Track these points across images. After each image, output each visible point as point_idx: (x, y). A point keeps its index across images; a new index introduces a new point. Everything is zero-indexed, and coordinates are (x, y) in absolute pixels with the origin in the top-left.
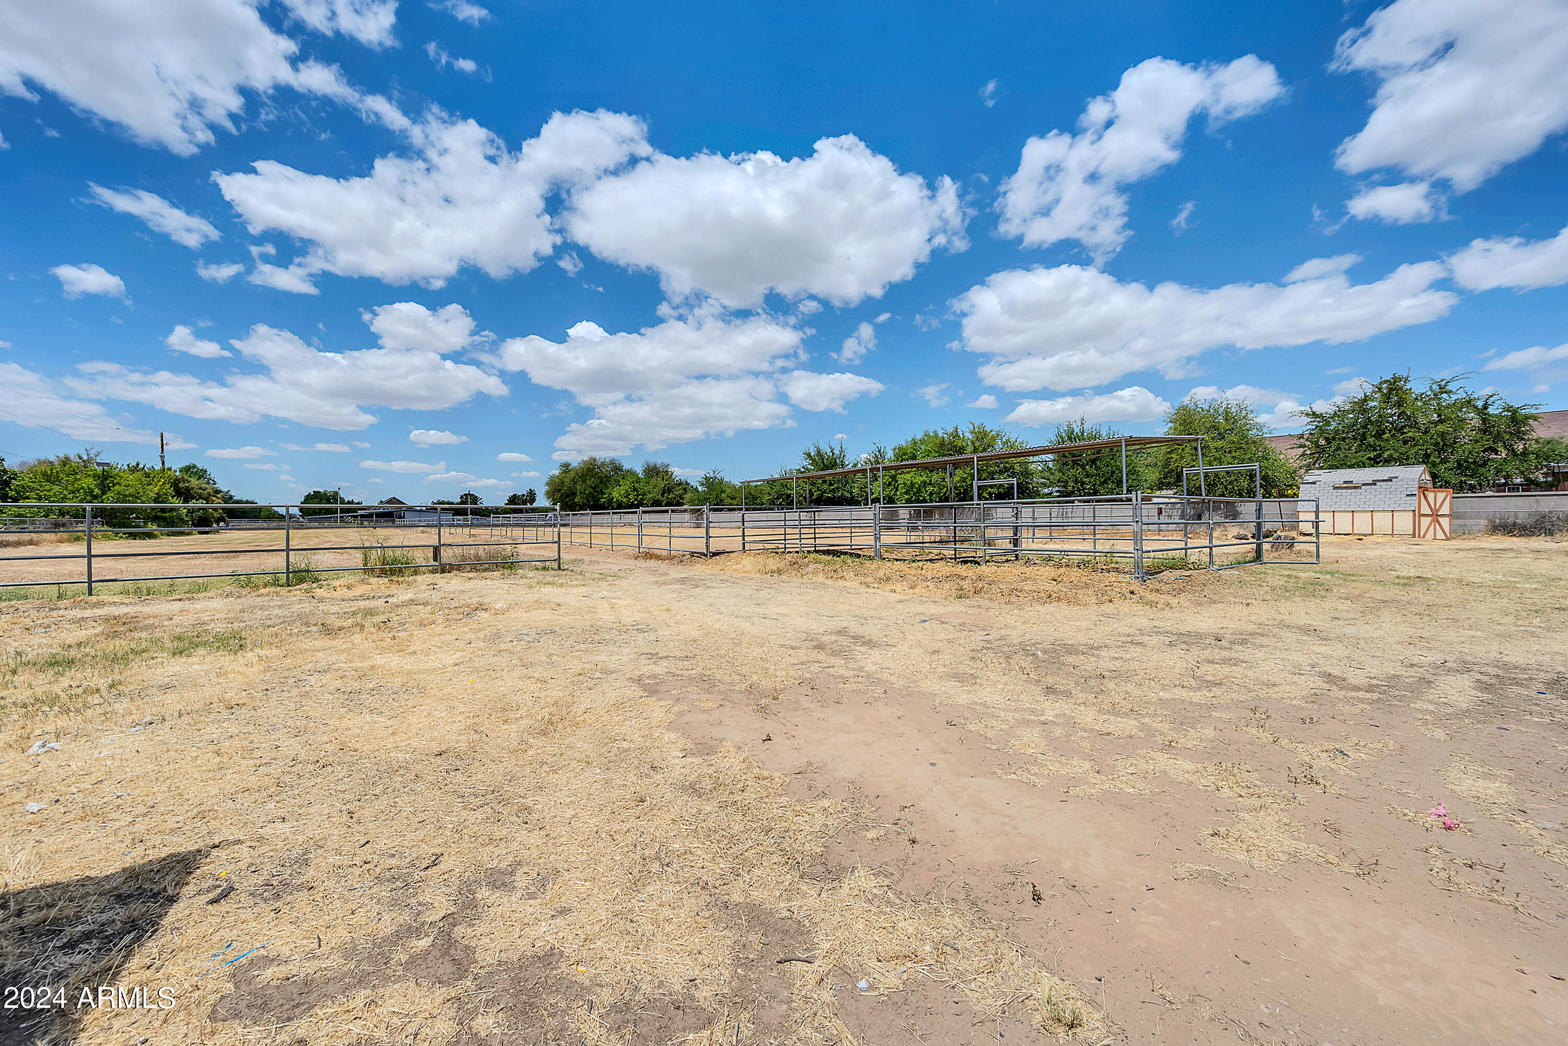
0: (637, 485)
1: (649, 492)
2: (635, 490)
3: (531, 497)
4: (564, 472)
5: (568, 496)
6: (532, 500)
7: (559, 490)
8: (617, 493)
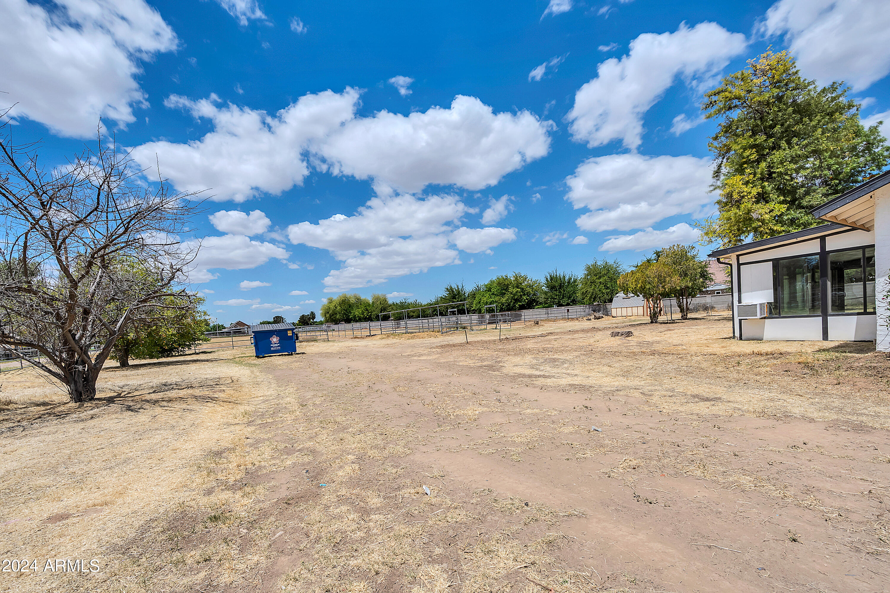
0: (368, 307)
1: (374, 311)
2: (367, 310)
3: (313, 316)
4: (330, 303)
5: (333, 315)
6: (314, 318)
7: (328, 313)
8: (357, 312)
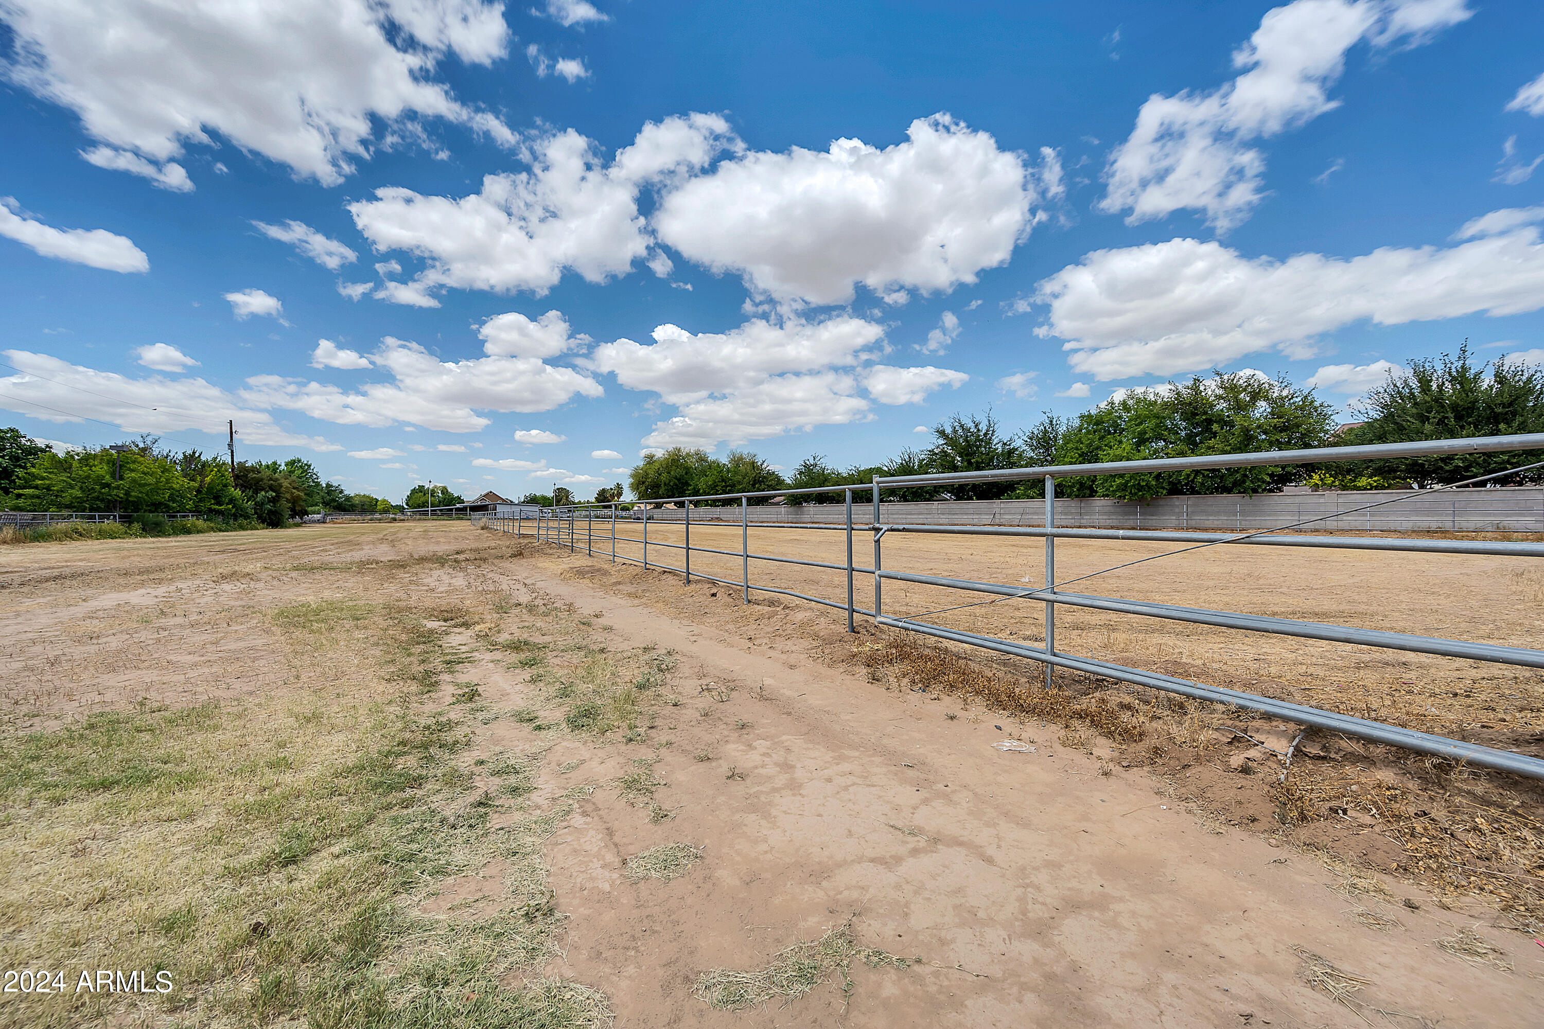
1: (739, 483)
3: (618, 492)
4: (649, 463)
5: (652, 488)
6: (620, 494)
7: (643, 483)
8: (703, 484)
